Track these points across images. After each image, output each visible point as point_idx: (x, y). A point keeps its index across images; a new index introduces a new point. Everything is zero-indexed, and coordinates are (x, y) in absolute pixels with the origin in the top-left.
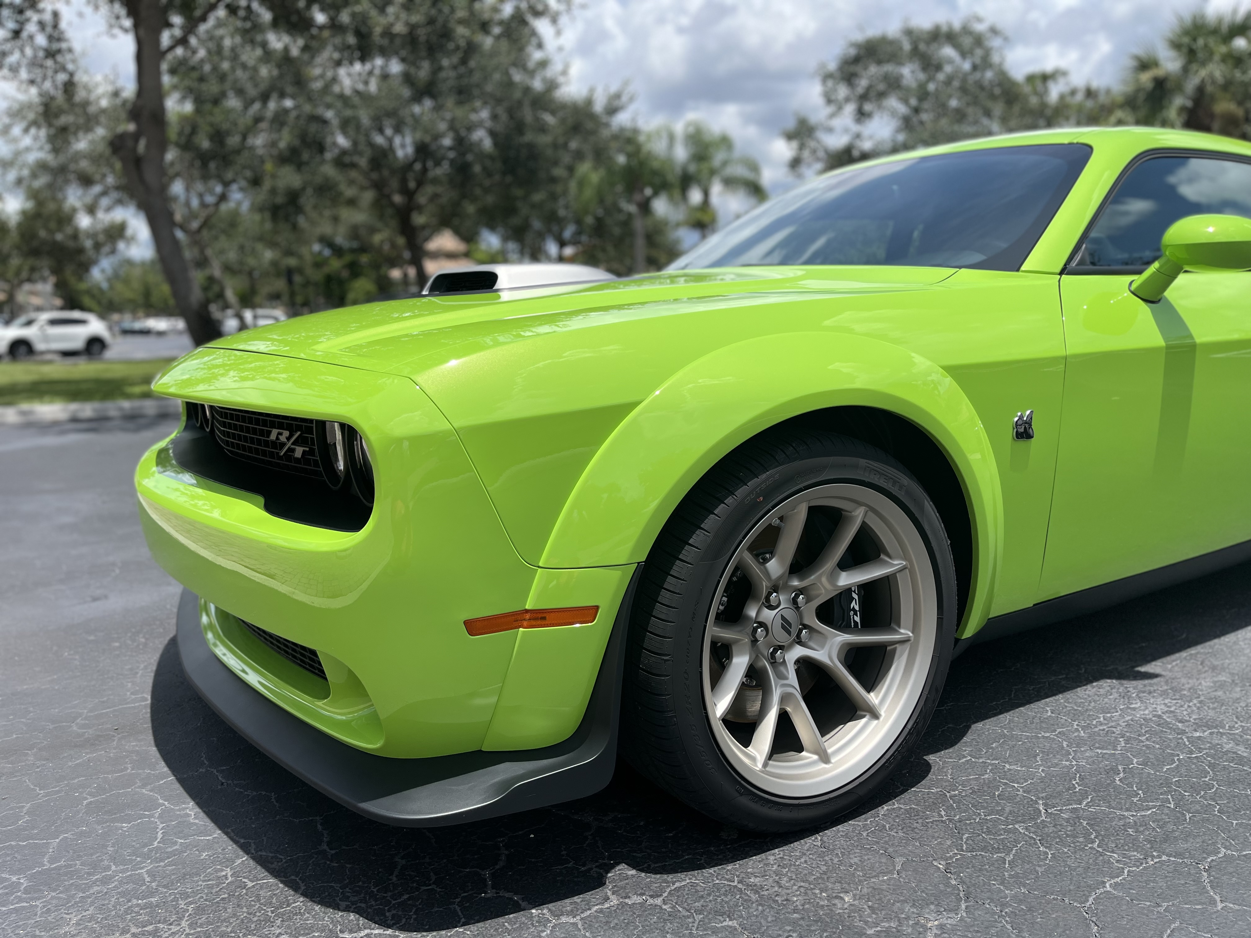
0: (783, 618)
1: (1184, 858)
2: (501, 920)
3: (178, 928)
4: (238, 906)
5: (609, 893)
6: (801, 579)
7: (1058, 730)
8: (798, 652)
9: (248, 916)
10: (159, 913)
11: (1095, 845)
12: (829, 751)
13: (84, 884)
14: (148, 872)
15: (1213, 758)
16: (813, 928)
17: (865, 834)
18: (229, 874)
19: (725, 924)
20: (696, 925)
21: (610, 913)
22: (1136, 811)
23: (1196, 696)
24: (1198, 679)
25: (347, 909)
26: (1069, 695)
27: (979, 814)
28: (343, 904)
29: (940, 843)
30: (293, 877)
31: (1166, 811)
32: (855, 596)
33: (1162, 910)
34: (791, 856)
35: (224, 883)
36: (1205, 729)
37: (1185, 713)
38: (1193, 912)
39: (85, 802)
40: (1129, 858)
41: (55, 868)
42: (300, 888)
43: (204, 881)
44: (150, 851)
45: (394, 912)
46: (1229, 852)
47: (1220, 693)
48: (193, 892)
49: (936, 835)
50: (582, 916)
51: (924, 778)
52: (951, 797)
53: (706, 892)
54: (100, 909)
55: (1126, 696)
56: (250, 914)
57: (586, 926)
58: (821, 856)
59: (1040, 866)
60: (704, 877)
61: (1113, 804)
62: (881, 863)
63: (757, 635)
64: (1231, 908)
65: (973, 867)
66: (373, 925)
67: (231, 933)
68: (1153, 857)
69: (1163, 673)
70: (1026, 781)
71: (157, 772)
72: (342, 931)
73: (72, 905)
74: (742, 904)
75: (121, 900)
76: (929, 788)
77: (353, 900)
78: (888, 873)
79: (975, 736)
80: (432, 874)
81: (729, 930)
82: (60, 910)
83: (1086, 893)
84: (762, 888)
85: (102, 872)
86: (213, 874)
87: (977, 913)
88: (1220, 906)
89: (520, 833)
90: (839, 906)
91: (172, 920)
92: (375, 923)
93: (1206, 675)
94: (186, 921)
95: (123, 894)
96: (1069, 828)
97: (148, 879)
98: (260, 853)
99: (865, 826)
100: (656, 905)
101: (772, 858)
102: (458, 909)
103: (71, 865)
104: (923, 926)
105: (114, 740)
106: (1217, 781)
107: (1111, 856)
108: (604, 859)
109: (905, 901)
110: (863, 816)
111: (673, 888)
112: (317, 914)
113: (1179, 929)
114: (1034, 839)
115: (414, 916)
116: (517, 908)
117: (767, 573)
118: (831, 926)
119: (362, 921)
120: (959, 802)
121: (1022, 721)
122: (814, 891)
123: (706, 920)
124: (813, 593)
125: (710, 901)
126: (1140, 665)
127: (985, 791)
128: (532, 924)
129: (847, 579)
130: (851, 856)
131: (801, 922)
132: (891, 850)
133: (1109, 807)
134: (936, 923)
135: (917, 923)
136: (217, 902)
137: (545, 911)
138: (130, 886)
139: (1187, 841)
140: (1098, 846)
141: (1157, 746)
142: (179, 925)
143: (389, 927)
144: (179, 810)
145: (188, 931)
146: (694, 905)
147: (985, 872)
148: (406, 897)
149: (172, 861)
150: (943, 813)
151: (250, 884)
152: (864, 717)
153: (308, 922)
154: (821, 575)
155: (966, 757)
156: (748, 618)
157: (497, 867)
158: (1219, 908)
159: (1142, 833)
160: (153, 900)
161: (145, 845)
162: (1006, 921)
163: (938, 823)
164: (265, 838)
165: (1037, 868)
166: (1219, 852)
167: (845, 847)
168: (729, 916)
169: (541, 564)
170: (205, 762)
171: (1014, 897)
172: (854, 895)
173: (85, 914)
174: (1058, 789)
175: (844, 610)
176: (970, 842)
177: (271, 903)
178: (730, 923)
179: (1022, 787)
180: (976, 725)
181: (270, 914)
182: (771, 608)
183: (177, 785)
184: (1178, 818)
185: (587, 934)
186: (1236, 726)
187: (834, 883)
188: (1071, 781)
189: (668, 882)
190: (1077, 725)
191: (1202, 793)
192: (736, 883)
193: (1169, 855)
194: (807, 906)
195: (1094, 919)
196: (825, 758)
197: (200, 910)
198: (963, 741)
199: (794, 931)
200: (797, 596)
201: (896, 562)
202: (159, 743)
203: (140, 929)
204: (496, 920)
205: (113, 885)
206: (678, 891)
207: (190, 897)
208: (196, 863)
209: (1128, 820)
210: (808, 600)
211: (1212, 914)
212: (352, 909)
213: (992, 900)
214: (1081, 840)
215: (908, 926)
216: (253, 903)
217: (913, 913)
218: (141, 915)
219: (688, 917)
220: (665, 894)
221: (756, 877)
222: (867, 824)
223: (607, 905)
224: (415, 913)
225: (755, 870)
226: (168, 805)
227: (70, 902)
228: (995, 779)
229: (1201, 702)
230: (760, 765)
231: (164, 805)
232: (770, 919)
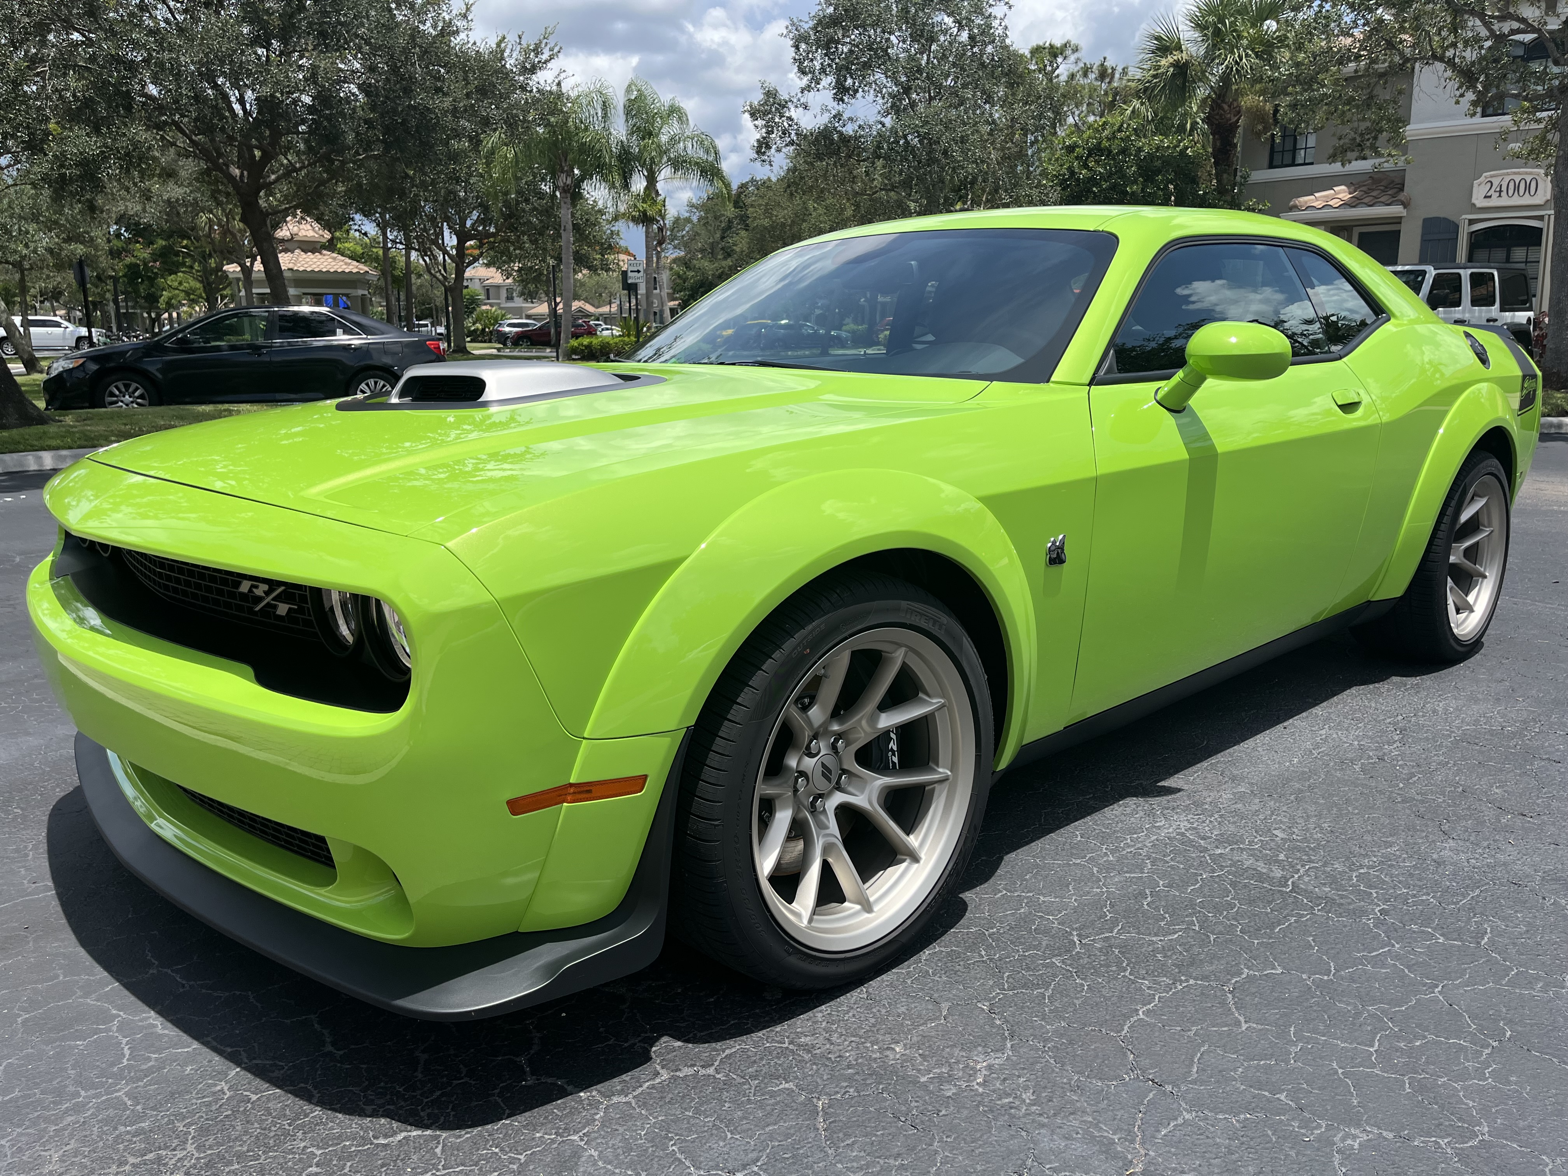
0: (823, 765)
1: (1210, 981)
2: (549, 1107)
3: (185, 1153)
4: (248, 1122)
5: (658, 1068)
6: (841, 723)
7: (1089, 856)
8: (838, 798)
9: (263, 1132)
10: (156, 1139)
11: (1127, 974)
12: (872, 899)
13: (53, 1115)
14: (127, 1094)
15: (1235, 876)
16: (868, 1082)
17: (909, 982)
18: (226, 1088)
19: (781, 1087)
20: (752, 1091)
21: (662, 1089)
22: (1163, 936)
23: (1217, 810)
24: (1218, 791)
25: (374, 1114)
26: (1097, 816)
27: (1018, 951)
28: (369, 1109)
29: (983, 984)
30: (302, 1085)
31: (1191, 934)
32: (893, 736)
33: (1191, 1034)
34: (838, 1011)
35: (223, 1099)
36: (1226, 845)
37: (1207, 828)
38: (1220, 1034)
39: (19, 1020)
40: (1159, 983)
41: (10, 1101)
42: (313, 1096)
43: (197, 1099)
44: (122, 1070)
45: (429, 1111)
46: (1251, 972)
47: (1239, 806)
48: (188, 1112)
49: (979, 976)
50: (635, 1094)
51: (962, 916)
52: (989, 936)
53: (758, 1057)
54: (83, 1140)
55: (1151, 814)
56: (265, 1129)
57: (640, 1103)
58: (869, 1008)
59: (1077, 998)
60: (754, 1041)
61: (1142, 930)
62: (928, 1009)
63: (798, 786)
64: (1254, 1028)
65: (1015, 1005)
66: (409, 1128)
67: (248, 1151)
68: (1181, 981)
69: (1185, 787)
70: (1060, 912)
71: (98, 977)
72: (375, 1137)
73: (47, 1141)
74: (796, 1065)
75: (105, 1129)
76: (968, 928)
77: (379, 1102)
78: (935, 1019)
79: (1009, 868)
80: (461, 1066)
81: (787, 1092)
82: (34, 1147)
83: (1121, 1022)
84: (813, 1046)
85: (70, 1100)
86: (205, 1090)
87: (1022, 1050)
88: (1244, 1026)
89: (550, 1012)
90: (891, 1057)
91: (174, 1145)
92: (411, 1125)
93: (1226, 786)
94: (192, 1144)
95: (107, 1121)
96: (1103, 958)
97: (129, 1103)
98: (255, 1062)
99: (908, 973)
100: (709, 1076)
101: (820, 1015)
102: (499, 1100)
103: (29, 1094)
104: (972, 1069)
105: (28, 942)
106: (1238, 899)
107: (1142, 984)
108: (646, 1033)
109: (954, 1046)
110: (906, 963)
111: (723, 1056)
112: (341, 1122)
113: (1207, 1052)
114: (1071, 972)
115: (453, 1113)
116: (563, 1093)
117: (809, 722)
118: (886, 1077)
119: (395, 1124)
120: (998, 940)
121: (1053, 848)
122: (865, 1045)
123: (763, 1085)
124: (852, 736)
125: (764, 1065)
126: (1164, 779)
127: (1022, 927)
128: (584, 1108)
129: (888, 720)
130: (898, 1006)
131: (857, 1077)
132: (936, 995)
133: (1138, 933)
134: (985, 1064)
135: (967, 1066)
136: (221, 1121)
137: (594, 1093)
138: (111, 1112)
139: (1212, 963)
140: (1130, 974)
141: (1182, 866)
142: (185, 1149)
143: (427, 1127)
144: (141, 1021)
145: (196, 1155)
146: (747, 1071)
147: (1026, 1010)
148: (438, 1093)
149: (152, 1079)
150: (983, 953)
151: (254, 1097)
152: (904, 861)
153: (335, 1131)
154: (861, 718)
155: (1001, 892)
156: (788, 768)
157: (532, 1052)
158: (1244, 1029)
159: (1170, 957)
160: (143, 1125)
161: (113, 1064)
162: (1049, 1056)
163: (979, 964)
164: (255, 1045)
165: (1076, 1001)
166: (1242, 973)
167: (892, 997)
168: (784, 1079)
169: (585, 736)
170: (153, 961)
171: (1055, 1031)
172: (905, 1045)
173: (66, 1149)
174: (1091, 918)
175: (882, 751)
176: (1011, 980)
177: (285, 1115)
178: (787, 1085)
179: (1056, 919)
180: (1009, 855)
181: (287, 1127)
182: (811, 755)
183: (126, 992)
184: (1203, 940)
185: (643, 1112)
186: (1256, 840)
187: (884, 1034)
188: (1102, 909)
189: (717, 1050)
190: (1106, 849)
191: (1225, 913)
192: (786, 1045)
193: (1196, 979)
194: (860, 1061)
195: (1130, 1047)
196: (868, 907)
197: (203, 1131)
198: (997, 874)
199: (851, 1087)
200: (836, 741)
201: (934, 701)
202: (84, 942)
203: (139, 1159)
204: (544, 1108)
205: (89, 1113)
206: (730, 1059)
207: (188, 1118)
208: (182, 1079)
209: (1156, 946)
210: (848, 744)
211: (1237, 1034)
212: (380, 1113)
213: (1035, 1037)
214: (1114, 968)
215: (959, 1070)
216: (264, 1117)
217: (963, 1056)
218: (135, 1143)
219: (744, 1084)
220: (716, 1063)
221: (806, 1036)
222: (910, 971)
223: (658, 1080)
224: (452, 1109)
225: (805, 1029)
226: (124, 1016)
227: (43, 1137)
228: (1030, 913)
229: (1221, 816)
230: (805, 921)
231: (120, 1016)
232: (825, 1078)
